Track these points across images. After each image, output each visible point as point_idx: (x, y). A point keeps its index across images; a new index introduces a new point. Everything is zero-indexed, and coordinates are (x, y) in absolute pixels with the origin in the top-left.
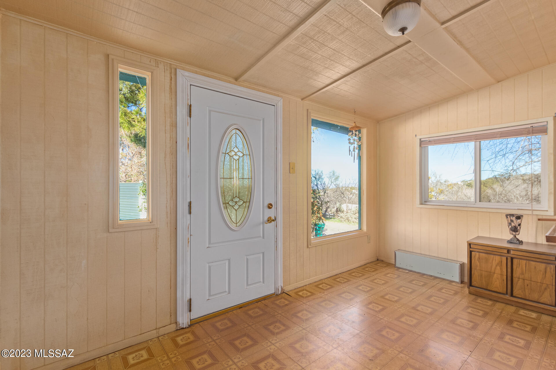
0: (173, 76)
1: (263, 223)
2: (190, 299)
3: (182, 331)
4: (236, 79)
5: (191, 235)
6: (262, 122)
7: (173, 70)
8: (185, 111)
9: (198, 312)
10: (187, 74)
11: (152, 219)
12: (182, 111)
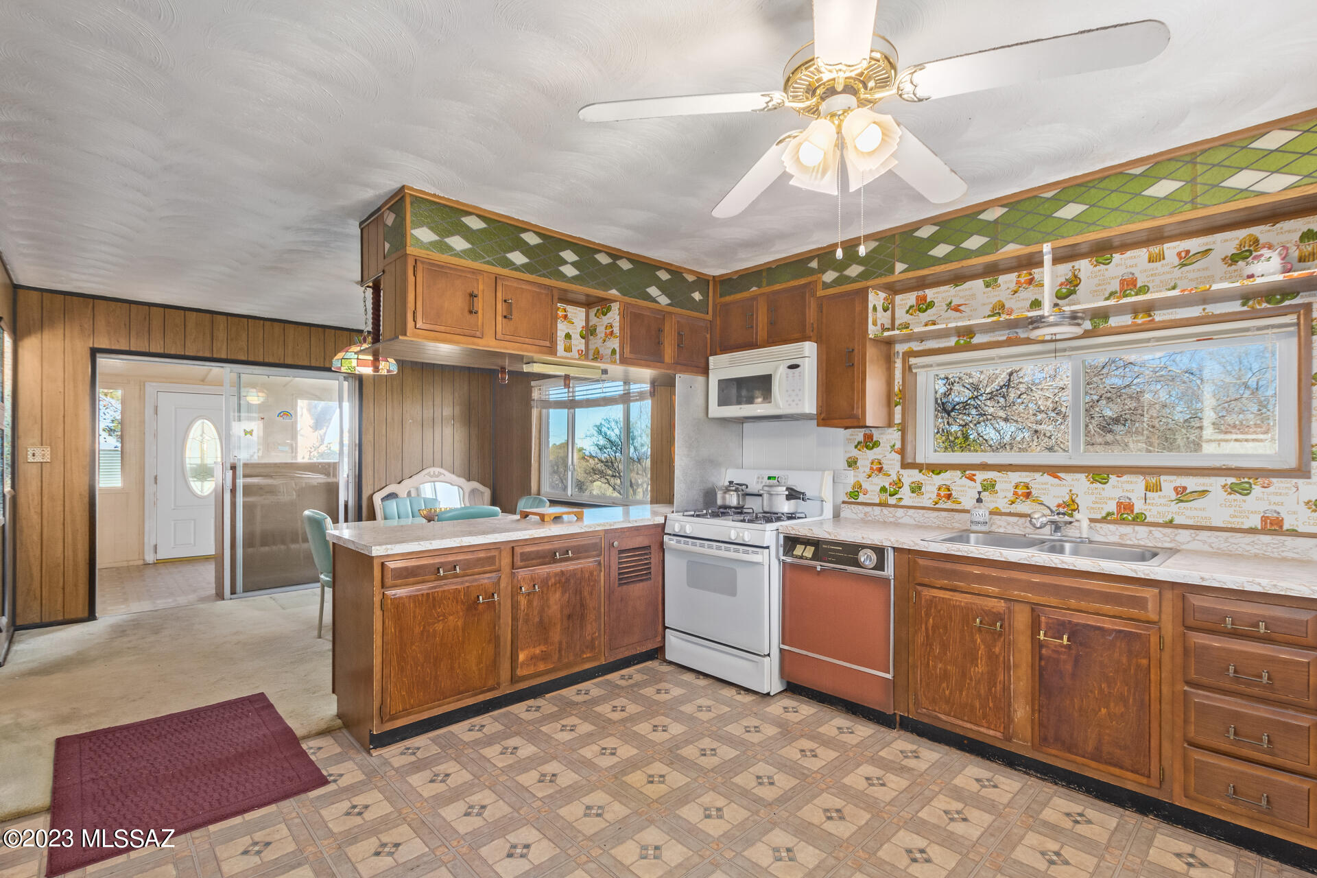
0: (142, 389)
2: (156, 545)
3: (148, 566)
4: (203, 381)
5: (157, 499)
7: (142, 384)
8: (152, 411)
9: (161, 555)
10: (154, 384)
11: (124, 487)
12: (149, 411)
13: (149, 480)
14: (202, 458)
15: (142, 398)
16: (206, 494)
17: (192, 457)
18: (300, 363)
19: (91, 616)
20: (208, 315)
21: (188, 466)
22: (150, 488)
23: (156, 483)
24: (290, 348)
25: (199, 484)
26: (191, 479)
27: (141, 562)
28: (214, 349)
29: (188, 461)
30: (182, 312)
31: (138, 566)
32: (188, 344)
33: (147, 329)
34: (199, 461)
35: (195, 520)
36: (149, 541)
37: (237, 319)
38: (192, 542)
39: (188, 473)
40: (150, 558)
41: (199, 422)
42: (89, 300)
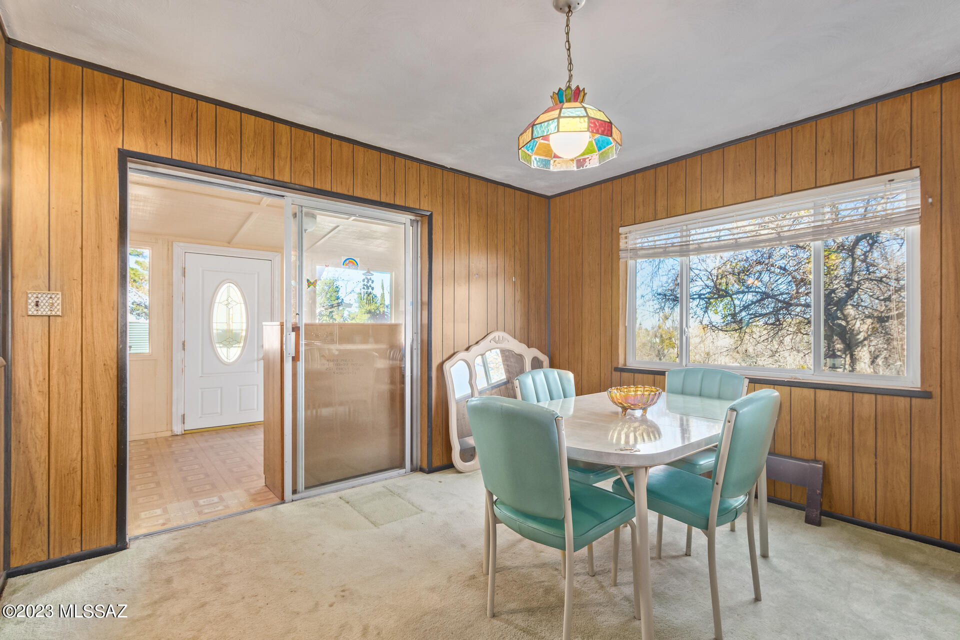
0: (170, 248)
1: (258, 360)
2: (184, 415)
3: (176, 438)
4: (229, 243)
5: (185, 366)
6: (256, 275)
7: (170, 243)
8: (180, 272)
9: (189, 426)
10: (182, 244)
11: (152, 353)
12: (177, 273)
13: (177, 346)
14: (228, 325)
15: (170, 258)
16: (231, 361)
17: (219, 322)
18: (369, 197)
19: (121, 544)
20: (269, 122)
21: (215, 331)
22: (178, 355)
23: (184, 349)
24: (359, 177)
25: (224, 350)
26: (217, 345)
27: (169, 434)
28: (276, 168)
29: (215, 326)
30: (238, 113)
31: (166, 439)
32: (245, 158)
33: (193, 132)
34: (225, 327)
35: (221, 388)
36: (177, 411)
37: (301, 132)
38: (219, 411)
39: (215, 339)
40: (178, 429)
41: (224, 288)
42: (116, 79)
